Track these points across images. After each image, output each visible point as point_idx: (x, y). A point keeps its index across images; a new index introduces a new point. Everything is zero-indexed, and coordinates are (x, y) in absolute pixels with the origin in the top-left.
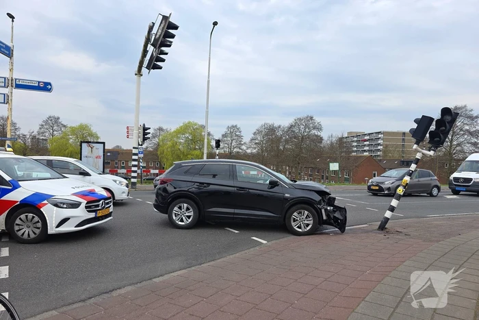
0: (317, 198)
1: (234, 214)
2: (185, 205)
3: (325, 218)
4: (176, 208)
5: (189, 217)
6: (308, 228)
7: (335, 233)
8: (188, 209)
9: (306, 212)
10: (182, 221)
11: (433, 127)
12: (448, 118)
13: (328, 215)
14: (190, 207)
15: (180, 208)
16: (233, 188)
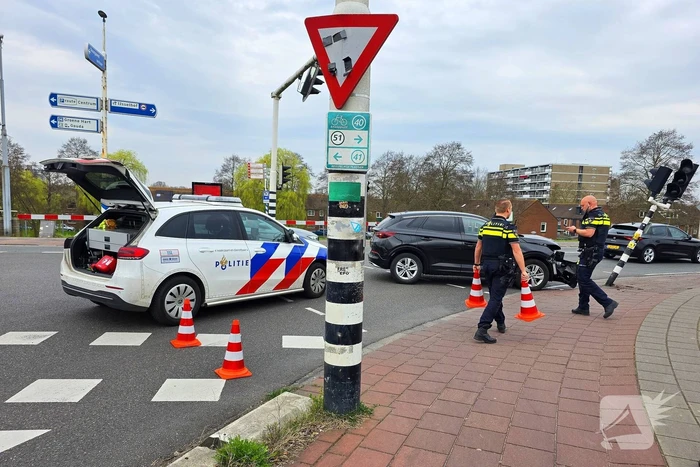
0: (548, 252)
1: (461, 269)
2: (409, 260)
3: (555, 273)
4: (399, 263)
5: (413, 272)
6: (539, 283)
7: (565, 289)
8: (411, 264)
9: (538, 267)
10: (405, 275)
11: (670, 180)
12: (687, 170)
13: (558, 271)
14: (414, 262)
15: (403, 262)
16: (460, 243)
